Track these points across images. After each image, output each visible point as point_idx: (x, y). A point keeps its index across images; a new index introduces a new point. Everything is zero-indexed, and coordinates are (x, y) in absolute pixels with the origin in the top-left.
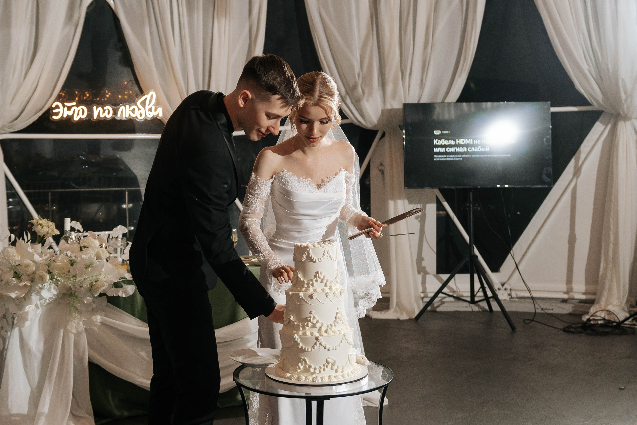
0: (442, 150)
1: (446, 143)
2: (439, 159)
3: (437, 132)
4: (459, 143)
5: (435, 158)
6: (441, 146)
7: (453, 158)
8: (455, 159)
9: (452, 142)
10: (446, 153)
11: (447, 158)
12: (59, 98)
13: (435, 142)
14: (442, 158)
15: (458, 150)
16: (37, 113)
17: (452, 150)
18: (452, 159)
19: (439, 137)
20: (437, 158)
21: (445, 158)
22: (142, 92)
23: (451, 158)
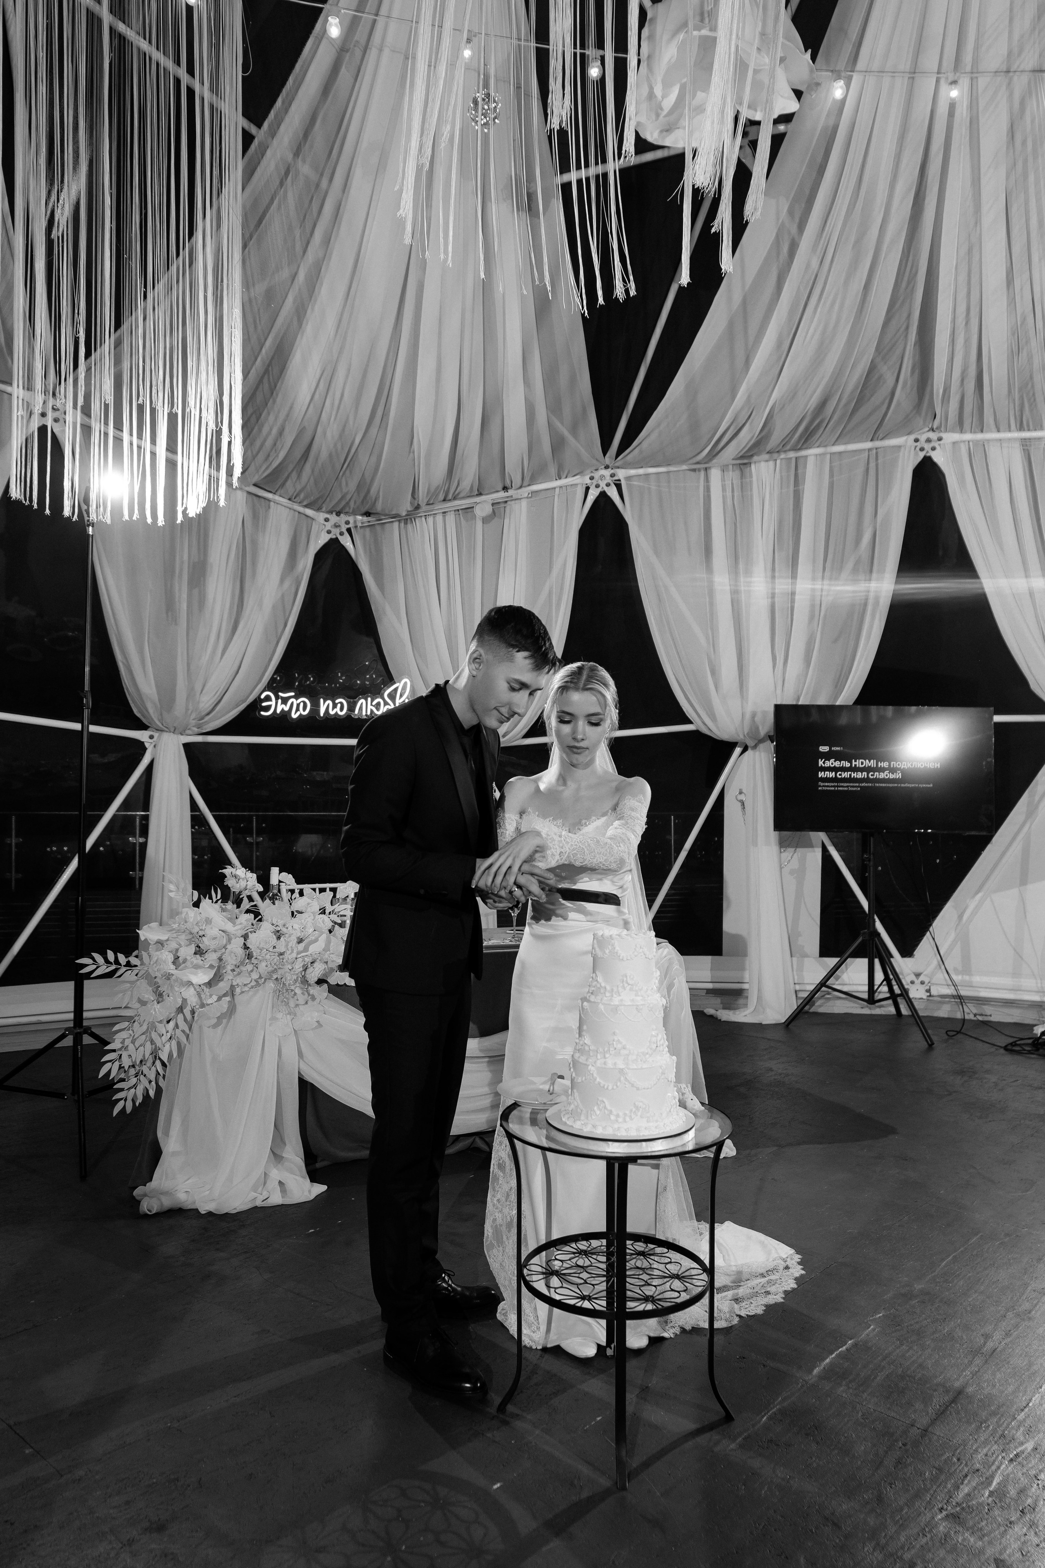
0: (832, 775)
1: (837, 764)
2: (826, 788)
3: (824, 749)
4: (855, 765)
5: (820, 786)
6: (830, 769)
7: (848, 787)
8: (850, 789)
9: (848, 765)
10: (835, 780)
11: (838, 786)
12: (270, 686)
13: (821, 763)
14: (830, 787)
15: (854, 775)
16: (237, 706)
17: (846, 775)
18: (846, 789)
19: (827, 756)
20: (822, 786)
21: (834, 786)
22: (390, 679)
23: (844, 787)
